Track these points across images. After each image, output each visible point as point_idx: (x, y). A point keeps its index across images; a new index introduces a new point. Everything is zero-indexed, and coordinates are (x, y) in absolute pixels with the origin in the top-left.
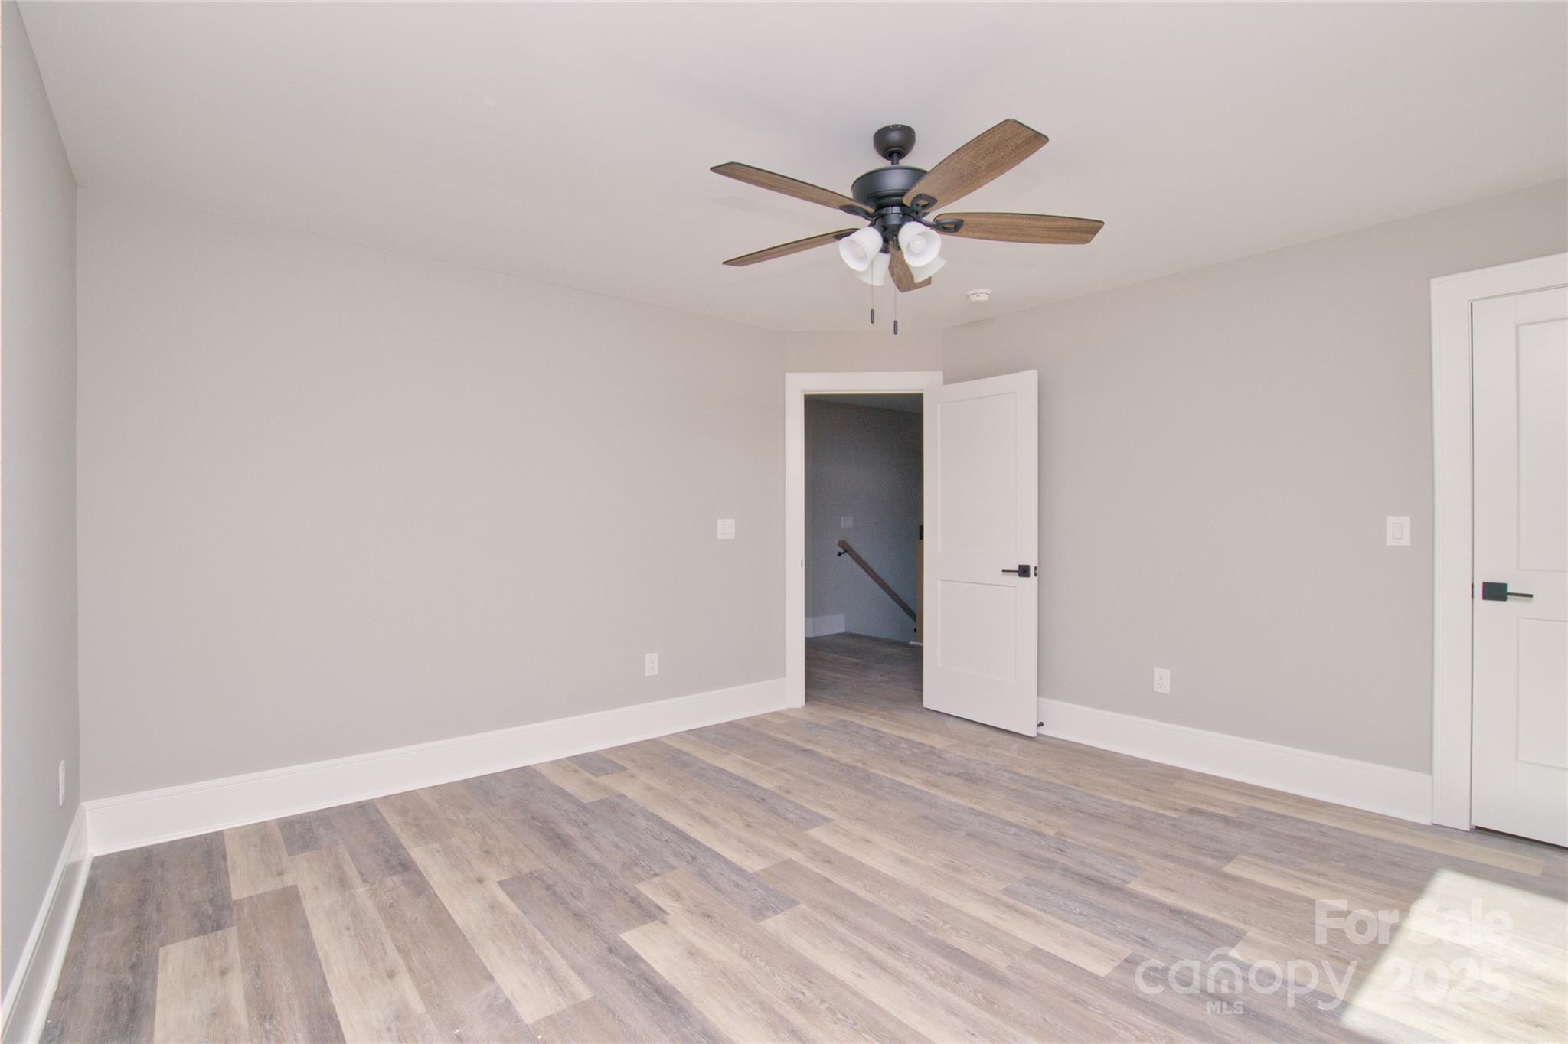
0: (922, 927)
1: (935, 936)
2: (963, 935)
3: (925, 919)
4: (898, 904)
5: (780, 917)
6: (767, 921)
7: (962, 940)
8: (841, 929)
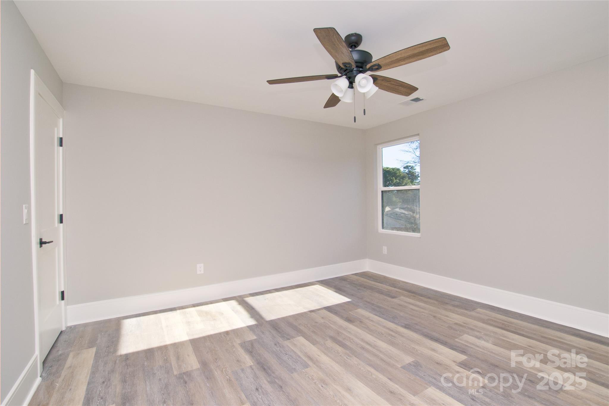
0: (350, 354)
1: (346, 351)
2: (336, 351)
3: (348, 357)
4: (358, 365)
5: (407, 362)
6: (412, 361)
7: (338, 349)
8: (382, 356)
